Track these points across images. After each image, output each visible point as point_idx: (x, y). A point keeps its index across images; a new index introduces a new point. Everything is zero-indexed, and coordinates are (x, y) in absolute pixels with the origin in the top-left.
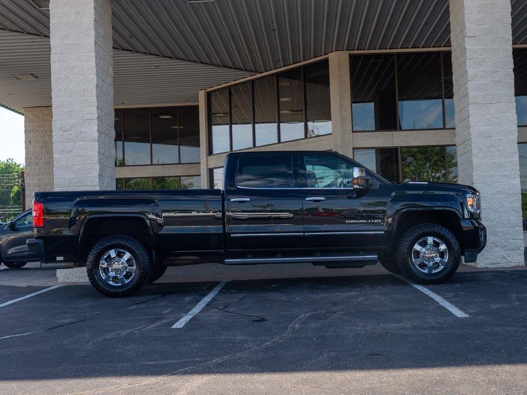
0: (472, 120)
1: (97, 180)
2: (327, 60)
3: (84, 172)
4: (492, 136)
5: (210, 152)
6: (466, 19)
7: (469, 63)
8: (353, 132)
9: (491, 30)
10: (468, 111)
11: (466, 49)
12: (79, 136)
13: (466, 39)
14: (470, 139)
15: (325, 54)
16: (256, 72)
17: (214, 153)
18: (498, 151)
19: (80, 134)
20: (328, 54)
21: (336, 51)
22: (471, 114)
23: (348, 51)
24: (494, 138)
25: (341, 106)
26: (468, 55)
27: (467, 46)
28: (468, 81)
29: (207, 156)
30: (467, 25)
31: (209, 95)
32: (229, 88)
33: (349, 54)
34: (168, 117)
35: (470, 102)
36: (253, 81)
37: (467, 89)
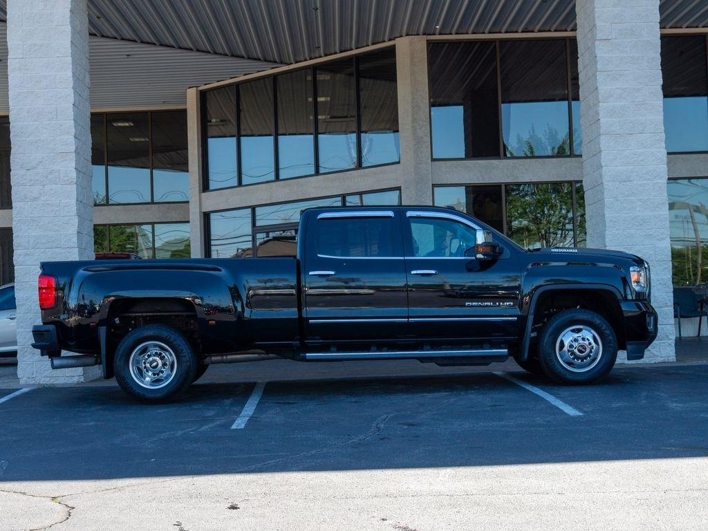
0: (605, 158)
1: (75, 239)
2: (393, 49)
3: (56, 228)
4: (632, 179)
5: (205, 187)
6: (596, 15)
7: (600, 78)
8: (433, 160)
9: (632, 30)
10: (599, 144)
11: (596, 57)
12: (50, 177)
13: (597, 43)
14: (602, 183)
15: (390, 40)
16: (282, 63)
17: (211, 188)
18: (640, 200)
19: (51, 173)
20: (394, 39)
21: (407, 35)
22: (602, 149)
23: (425, 36)
24: (635, 182)
25: (414, 120)
26: (599, 66)
27: (599, 53)
28: (599, 102)
29: (200, 193)
30: (599, 23)
31: (203, 96)
32: (238, 85)
33: (427, 41)
34: (127, 124)
35: (602, 132)
36: (275, 77)
37: (597, 113)
